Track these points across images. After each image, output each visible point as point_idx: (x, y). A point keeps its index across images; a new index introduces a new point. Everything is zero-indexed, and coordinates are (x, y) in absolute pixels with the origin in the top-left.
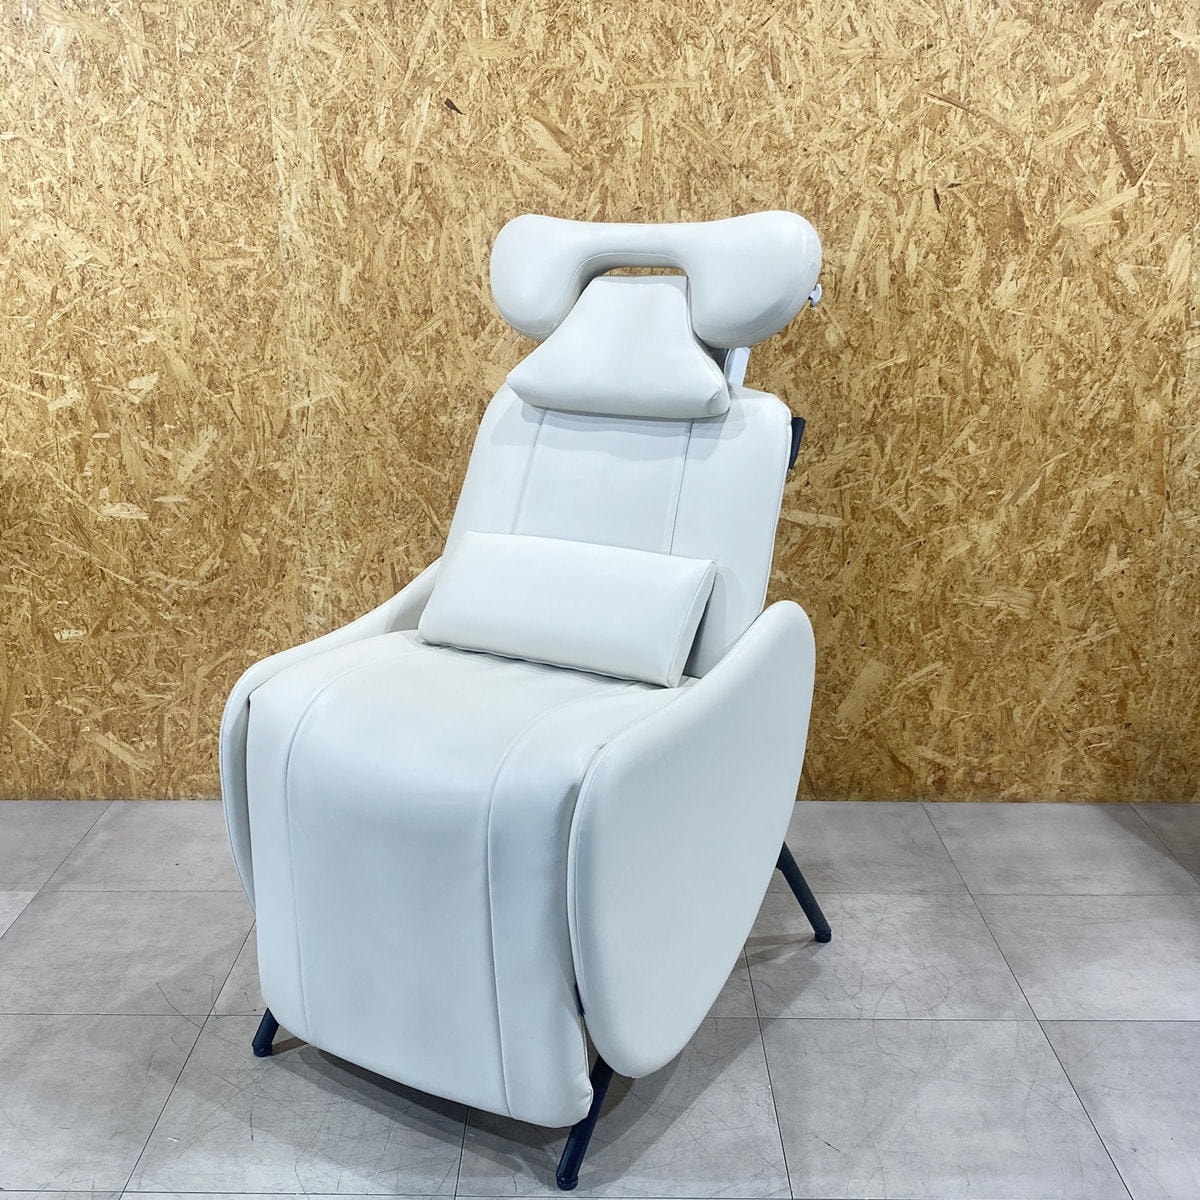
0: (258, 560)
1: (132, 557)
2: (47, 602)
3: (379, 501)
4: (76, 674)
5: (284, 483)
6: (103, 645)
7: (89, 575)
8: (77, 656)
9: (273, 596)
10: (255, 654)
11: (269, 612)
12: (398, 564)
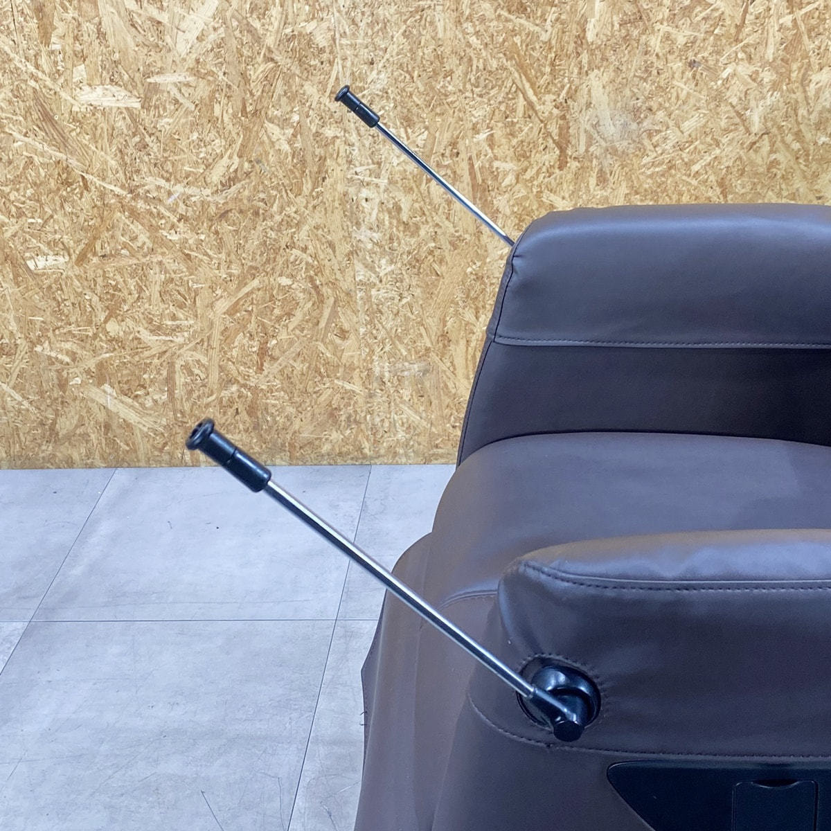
0: (290, 158)
1: (122, 158)
2: (15, 220)
3: (452, 72)
4: (58, 312)
5: (322, 51)
6: (91, 275)
7: (67, 183)
8: (58, 289)
9: (310, 206)
10: (291, 283)
11: (306, 228)
12: (478, 160)
